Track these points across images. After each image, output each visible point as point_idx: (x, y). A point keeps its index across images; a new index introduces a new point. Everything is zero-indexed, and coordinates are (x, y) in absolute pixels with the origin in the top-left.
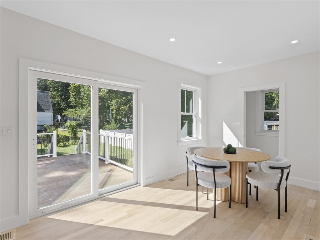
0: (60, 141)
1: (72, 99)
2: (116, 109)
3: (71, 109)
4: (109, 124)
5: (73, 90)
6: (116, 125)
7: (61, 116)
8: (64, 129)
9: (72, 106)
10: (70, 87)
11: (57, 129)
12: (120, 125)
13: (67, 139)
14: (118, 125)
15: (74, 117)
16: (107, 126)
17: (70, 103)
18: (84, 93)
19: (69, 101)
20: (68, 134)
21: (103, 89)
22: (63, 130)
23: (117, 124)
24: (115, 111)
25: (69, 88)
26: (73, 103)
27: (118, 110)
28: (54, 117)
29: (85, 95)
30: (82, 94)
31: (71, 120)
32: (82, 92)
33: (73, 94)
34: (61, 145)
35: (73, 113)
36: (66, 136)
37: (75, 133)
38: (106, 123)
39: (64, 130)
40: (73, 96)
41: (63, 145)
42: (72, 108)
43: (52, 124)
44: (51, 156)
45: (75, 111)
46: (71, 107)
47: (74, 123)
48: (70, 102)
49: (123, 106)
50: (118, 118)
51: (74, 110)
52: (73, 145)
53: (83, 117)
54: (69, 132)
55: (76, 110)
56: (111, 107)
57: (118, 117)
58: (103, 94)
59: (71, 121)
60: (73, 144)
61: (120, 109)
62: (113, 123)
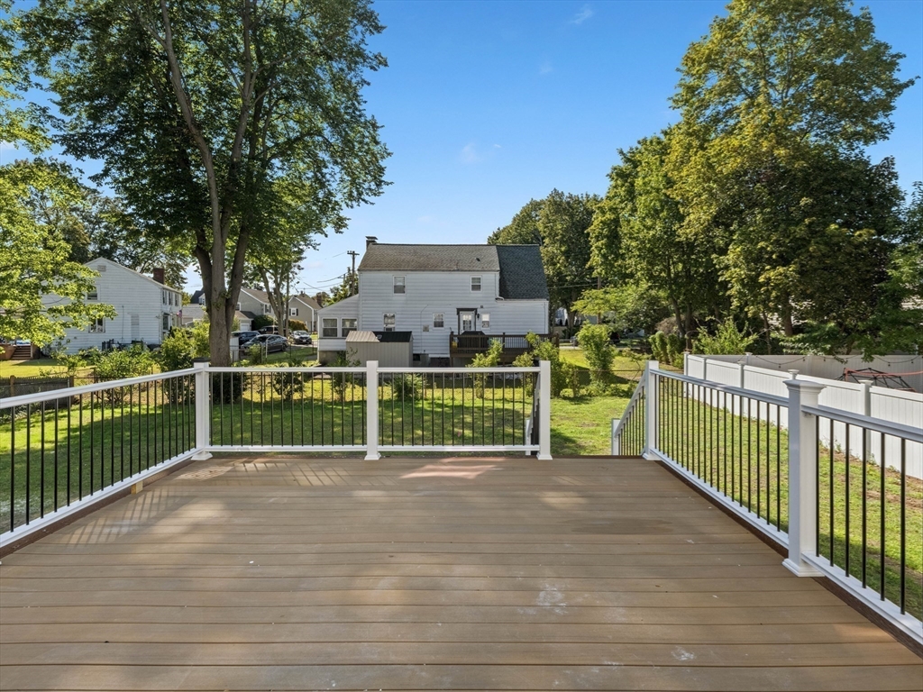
0: (564, 381)
1: (596, 259)
2: (741, 281)
3: (594, 291)
4: (715, 335)
5: (599, 233)
6: (742, 338)
7: (568, 310)
8: (576, 346)
9: (595, 280)
10: (592, 227)
11: (558, 346)
12: (755, 336)
13: (583, 376)
14: (751, 337)
15: (600, 314)
16: (706, 340)
17: (591, 274)
18: (630, 238)
19: (587, 266)
20: (585, 364)
21: (692, 217)
22: (572, 348)
23: (748, 334)
24: (737, 287)
25: (589, 230)
26: (599, 270)
27: (751, 283)
28: (552, 313)
29: (634, 244)
30: (625, 242)
31: (592, 320)
32: (626, 234)
33: (599, 244)
34: (566, 394)
35: (596, 301)
36: (580, 368)
37: (604, 360)
38: (702, 330)
39: (576, 348)
40: (600, 249)
41: (572, 395)
42: (595, 288)
43: (547, 332)
44: (534, 454)
45: (602, 296)
46: (594, 284)
47: (602, 331)
48: (591, 268)
49: (774, 268)
50: (750, 315)
51: (599, 293)
52: (599, 398)
53: (625, 311)
54: (588, 358)
55: (606, 292)
56: (722, 275)
57: (751, 310)
58: (691, 232)
59: (594, 324)
60: (600, 395)
61: (761, 279)
62: (728, 328)
